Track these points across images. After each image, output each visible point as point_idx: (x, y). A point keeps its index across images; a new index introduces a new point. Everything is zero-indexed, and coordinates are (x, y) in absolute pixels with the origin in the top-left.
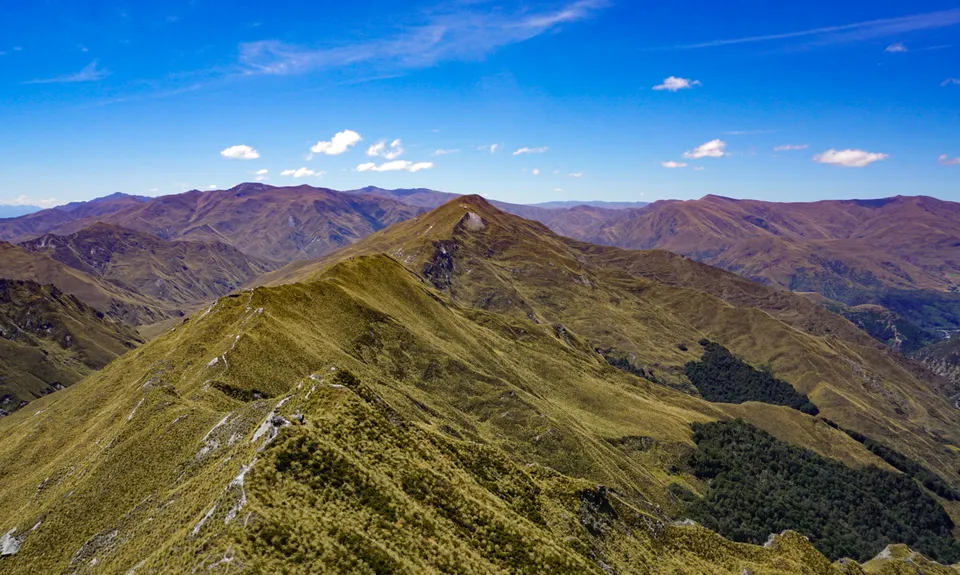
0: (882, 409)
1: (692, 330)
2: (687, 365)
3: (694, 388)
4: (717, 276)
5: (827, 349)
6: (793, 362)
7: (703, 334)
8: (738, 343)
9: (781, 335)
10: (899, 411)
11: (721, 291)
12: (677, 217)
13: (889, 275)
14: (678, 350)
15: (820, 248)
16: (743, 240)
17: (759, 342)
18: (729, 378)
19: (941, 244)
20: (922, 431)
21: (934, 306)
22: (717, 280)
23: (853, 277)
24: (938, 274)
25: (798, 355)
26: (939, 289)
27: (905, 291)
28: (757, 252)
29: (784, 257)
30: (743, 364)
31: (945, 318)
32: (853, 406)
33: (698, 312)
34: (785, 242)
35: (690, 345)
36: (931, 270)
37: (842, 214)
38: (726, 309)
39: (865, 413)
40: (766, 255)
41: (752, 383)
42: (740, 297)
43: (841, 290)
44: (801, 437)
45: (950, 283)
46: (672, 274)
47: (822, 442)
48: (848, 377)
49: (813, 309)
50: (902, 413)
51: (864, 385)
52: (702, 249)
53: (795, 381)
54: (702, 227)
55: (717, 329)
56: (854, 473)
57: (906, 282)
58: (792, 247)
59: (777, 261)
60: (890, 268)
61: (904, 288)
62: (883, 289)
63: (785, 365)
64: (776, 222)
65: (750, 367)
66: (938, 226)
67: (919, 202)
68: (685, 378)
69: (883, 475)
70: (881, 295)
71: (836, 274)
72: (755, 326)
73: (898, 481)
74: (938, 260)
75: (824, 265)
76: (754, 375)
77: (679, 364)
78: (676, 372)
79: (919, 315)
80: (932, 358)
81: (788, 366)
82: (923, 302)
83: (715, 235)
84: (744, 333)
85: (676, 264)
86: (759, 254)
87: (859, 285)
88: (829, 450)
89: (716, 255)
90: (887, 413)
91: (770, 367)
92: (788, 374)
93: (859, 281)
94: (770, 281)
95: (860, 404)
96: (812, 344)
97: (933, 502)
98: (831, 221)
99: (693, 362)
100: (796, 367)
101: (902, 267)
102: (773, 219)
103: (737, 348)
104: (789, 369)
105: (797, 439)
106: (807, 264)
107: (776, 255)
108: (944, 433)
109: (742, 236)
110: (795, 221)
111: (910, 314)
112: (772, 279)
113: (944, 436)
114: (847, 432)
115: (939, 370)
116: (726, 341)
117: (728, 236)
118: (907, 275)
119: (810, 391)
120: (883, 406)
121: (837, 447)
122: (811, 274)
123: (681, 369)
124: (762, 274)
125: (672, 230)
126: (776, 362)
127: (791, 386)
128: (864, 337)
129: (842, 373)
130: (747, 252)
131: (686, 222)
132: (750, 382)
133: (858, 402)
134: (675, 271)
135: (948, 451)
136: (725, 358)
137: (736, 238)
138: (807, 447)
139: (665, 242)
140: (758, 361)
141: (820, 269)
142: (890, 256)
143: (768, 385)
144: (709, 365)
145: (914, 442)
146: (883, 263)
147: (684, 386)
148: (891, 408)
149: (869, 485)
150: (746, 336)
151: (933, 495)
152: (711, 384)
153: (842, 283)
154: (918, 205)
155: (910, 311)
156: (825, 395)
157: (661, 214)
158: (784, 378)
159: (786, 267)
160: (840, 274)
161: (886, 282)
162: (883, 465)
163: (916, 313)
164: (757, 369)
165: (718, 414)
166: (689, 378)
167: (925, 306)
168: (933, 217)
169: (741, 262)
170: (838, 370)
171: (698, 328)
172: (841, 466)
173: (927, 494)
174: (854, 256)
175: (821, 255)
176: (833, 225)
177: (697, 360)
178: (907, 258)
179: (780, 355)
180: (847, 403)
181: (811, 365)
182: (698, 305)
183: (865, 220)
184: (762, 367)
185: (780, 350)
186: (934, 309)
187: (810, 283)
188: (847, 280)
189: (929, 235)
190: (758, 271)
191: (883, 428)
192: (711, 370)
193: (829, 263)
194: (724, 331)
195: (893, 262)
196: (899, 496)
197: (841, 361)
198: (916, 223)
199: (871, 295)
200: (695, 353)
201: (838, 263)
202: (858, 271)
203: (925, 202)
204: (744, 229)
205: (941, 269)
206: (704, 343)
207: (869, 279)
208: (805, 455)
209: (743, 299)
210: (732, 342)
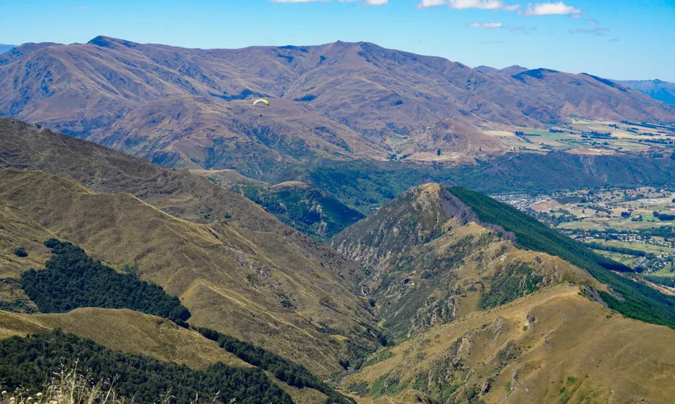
0: (266, 304)
1: (37, 228)
2: (25, 275)
3: (32, 304)
4: (87, 153)
5: (210, 239)
6: (165, 258)
7: (51, 233)
8: (97, 242)
9: (153, 225)
10: (286, 304)
11: (92, 174)
12: (52, 69)
13: (325, 143)
14: (13, 257)
15: (243, 111)
16: (147, 103)
17: (125, 237)
18: (81, 286)
19: (382, 103)
20: (308, 323)
21: (370, 179)
22: (86, 159)
23: (283, 148)
24: (378, 140)
25: (171, 249)
26: (377, 158)
27: (341, 162)
28: (164, 118)
29: (198, 125)
30: (101, 267)
31: (381, 192)
32: (231, 303)
33: (45, 203)
34: (199, 104)
35: (32, 248)
36: (372, 134)
37: (274, 65)
38: (84, 197)
39: (244, 310)
40: (175, 121)
41: (111, 290)
42: (117, 180)
43: (268, 164)
44: (139, 342)
45: (390, 149)
46: (23, 153)
47: (165, 345)
48: (230, 269)
49: (211, 190)
50: (290, 305)
51: (249, 277)
52: (89, 115)
53: (166, 283)
54: (90, 85)
55: (72, 223)
56: (196, 375)
57: (343, 152)
58: (208, 110)
59: (189, 130)
60: (324, 134)
61: (340, 159)
62: (316, 161)
63: (153, 263)
64: (192, 76)
65: (110, 270)
66: (379, 81)
67: (361, 50)
68: (19, 293)
69: (229, 372)
70: (311, 170)
71: (263, 146)
72: (121, 216)
73: (247, 376)
74: (379, 122)
75: (248, 134)
76: (113, 280)
77: (12, 275)
78: (9, 286)
79: (354, 191)
80: (349, 241)
81: (159, 263)
82: (358, 174)
83: (108, 95)
84: (106, 227)
85: (28, 138)
86: (166, 121)
87: (290, 159)
88: (173, 353)
89: (109, 124)
90: (271, 307)
91: (136, 267)
92: (159, 273)
93: (290, 154)
94: (179, 158)
95: (240, 301)
96: (191, 234)
97: (280, 393)
98: (262, 75)
99: (33, 271)
100: (168, 264)
101: (339, 133)
102: (188, 73)
103: (97, 248)
104: (160, 268)
105: (134, 345)
106: (227, 134)
107: (188, 121)
108: (332, 322)
109: (146, 95)
110: (217, 75)
111: (344, 191)
112: (183, 155)
113: (331, 326)
114: (200, 331)
115: (354, 254)
116: (82, 239)
117: (126, 96)
118: (344, 142)
119: (182, 291)
120: (268, 299)
121: (183, 349)
122: (232, 145)
123: (15, 281)
124: (169, 148)
125: (45, 89)
126: (144, 260)
127: (161, 288)
128: (270, 221)
129: (223, 266)
130: (151, 118)
131: (67, 77)
132: (109, 288)
133: (239, 299)
134: (28, 148)
135: (333, 341)
136: (78, 261)
137: (137, 100)
138: (146, 353)
139: (36, 106)
140: (122, 261)
141: (242, 138)
142: (326, 119)
143: (131, 290)
144: (54, 272)
145: (296, 336)
146: (317, 128)
147: (18, 303)
148: (277, 301)
149: (210, 386)
150: (109, 230)
151: (283, 385)
152: (55, 297)
153: (268, 156)
154: (360, 53)
155: (344, 187)
156: (200, 293)
157: (29, 65)
158: (153, 279)
159: (201, 138)
160: (267, 144)
161: (320, 152)
162: (234, 361)
163: (350, 189)
164: (119, 272)
165: (32, 327)
166: (26, 292)
167: (360, 180)
168: (376, 69)
169: (143, 133)
170: (220, 263)
171: (45, 224)
172: (183, 369)
173: (275, 386)
174: (283, 120)
175: (244, 119)
176: (265, 80)
177: (37, 267)
178: (345, 121)
179: (149, 251)
180: (225, 301)
181: (186, 260)
182: (47, 194)
183: (301, 73)
184: (127, 268)
185: (150, 245)
186: (370, 183)
187: (230, 158)
188: (276, 152)
189: (369, 91)
190: (166, 144)
191: (263, 325)
192: (57, 278)
193: (255, 131)
194: (80, 226)
195: (328, 126)
196: (245, 392)
197: (224, 251)
198: (355, 77)
199: (300, 169)
200: (38, 258)
201: (266, 130)
202: (289, 140)
203: (368, 50)
204: (148, 86)
205: (382, 133)
206: (52, 244)
207: (301, 149)
208: (140, 363)
209: (123, 182)
210: (90, 240)
